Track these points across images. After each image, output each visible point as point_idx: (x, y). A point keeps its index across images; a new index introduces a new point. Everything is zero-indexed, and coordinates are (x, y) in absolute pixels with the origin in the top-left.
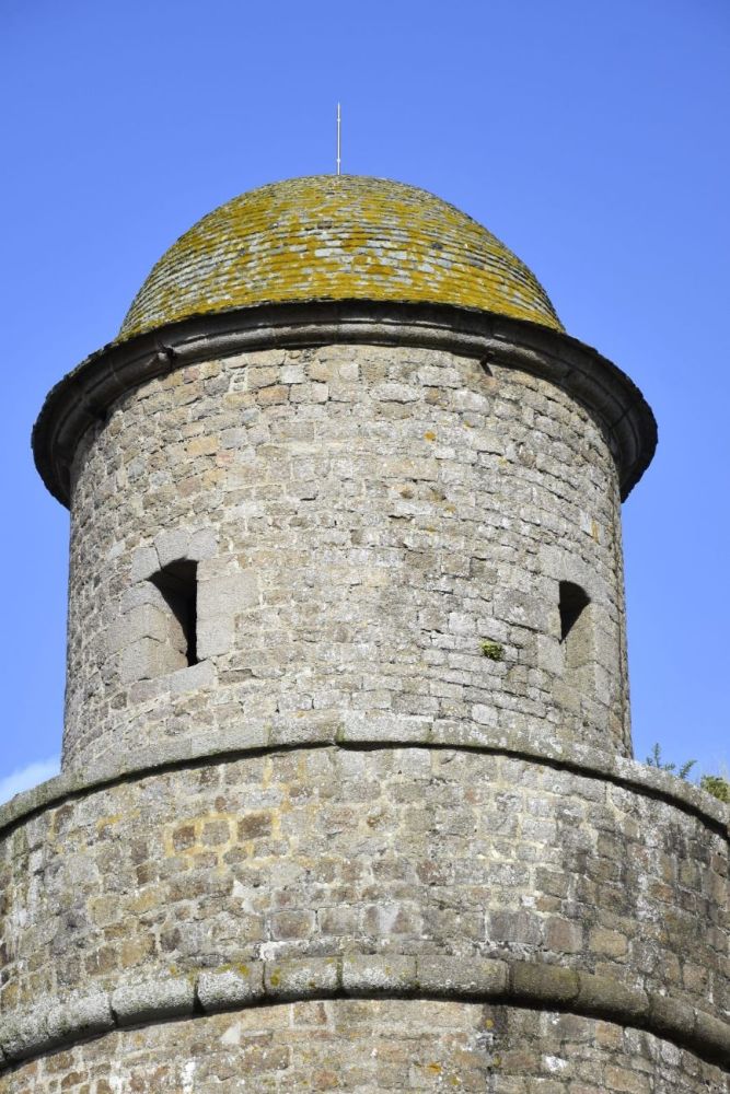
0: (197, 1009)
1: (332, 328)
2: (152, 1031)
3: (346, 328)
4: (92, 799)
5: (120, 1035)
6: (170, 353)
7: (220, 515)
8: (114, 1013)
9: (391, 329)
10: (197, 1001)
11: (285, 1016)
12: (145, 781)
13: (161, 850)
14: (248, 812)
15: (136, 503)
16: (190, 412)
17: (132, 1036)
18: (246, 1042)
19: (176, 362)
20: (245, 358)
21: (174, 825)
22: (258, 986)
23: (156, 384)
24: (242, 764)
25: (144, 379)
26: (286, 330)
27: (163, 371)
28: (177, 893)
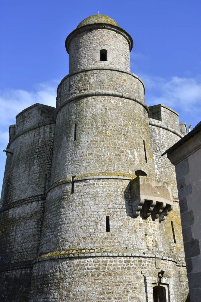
0: (122, 97)
1: (121, 32)
2: (116, 97)
3: (122, 33)
4: (105, 71)
5: (112, 96)
6: (104, 27)
7: (110, 47)
8: (112, 94)
9: (125, 35)
10: (122, 96)
11: (130, 101)
12: (112, 71)
13: (114, 79)
14: (124, 78)
15: (98, 41)
16: (106, 34)
17: (113, 97)
18: (126, 102)
19: (105, 28)
20: (112, 31)
21: (116, 77)
22: (129, 97)
23: (101, 30)
24: (123, 73)
25: (99, 28)
26: (117, 30)
27: (102, 28)
28: (117, 84)
